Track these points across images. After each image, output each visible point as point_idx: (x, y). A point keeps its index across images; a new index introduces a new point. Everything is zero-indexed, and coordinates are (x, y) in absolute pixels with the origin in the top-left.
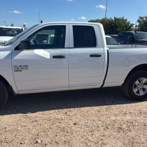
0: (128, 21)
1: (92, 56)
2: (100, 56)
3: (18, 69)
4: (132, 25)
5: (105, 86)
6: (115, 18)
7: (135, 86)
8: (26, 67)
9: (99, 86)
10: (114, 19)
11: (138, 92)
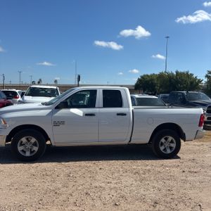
0: (194, 76)
1: (118, 114)
2: (125, 115)
3: (56, 124)
4: (200, 81)
5: (132, 142)
6: (177, 72)
7: (162, 144)
8: (63, 123)
9: (126, 142)
10: (175, 73)
11: (165, 150)
